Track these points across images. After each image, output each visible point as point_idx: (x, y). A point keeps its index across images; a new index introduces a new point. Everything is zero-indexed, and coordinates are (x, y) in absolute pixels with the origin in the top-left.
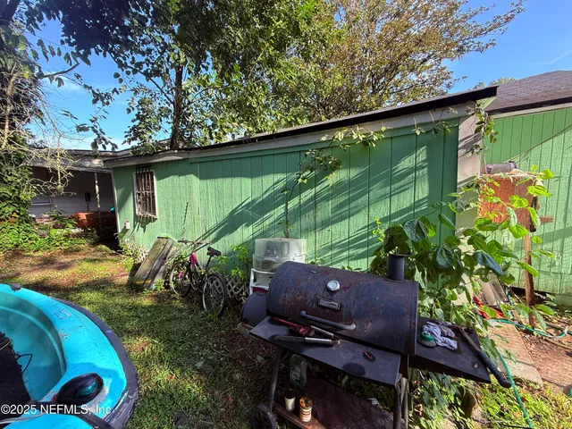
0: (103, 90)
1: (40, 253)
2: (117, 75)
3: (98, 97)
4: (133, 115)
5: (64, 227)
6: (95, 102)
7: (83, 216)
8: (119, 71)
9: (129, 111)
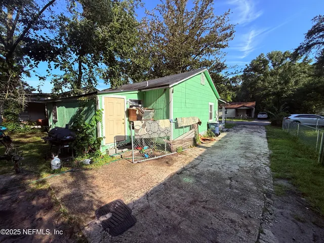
0: (42, 76)
1: (21, 134)
2: (47, 70)
3: (41, 78)
4: (53, 84)
5: (32, 125)
6: (40, 80)
7: (40, 121)
8: (48, 69)
9: (51, 83)
